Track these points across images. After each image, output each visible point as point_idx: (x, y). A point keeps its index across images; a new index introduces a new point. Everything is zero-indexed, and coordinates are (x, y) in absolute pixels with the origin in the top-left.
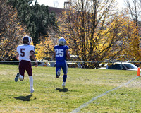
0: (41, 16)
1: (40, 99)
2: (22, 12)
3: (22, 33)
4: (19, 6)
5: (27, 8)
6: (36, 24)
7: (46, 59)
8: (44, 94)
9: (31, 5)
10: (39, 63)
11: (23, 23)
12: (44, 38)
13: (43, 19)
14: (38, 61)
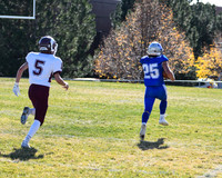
0: (205, 18)
1: (203, 133)
2: (180, 12)
3: (179, 42)
4: (175, 5)
5: (185, 7)
6: (198, 30)
7: (211, 78)
8: (208, 126)
9: (191, 4)
10: (202, 84)
11: (181, 28)
12: (209, 49)
13: (208, 22)
14: (200, 80)
